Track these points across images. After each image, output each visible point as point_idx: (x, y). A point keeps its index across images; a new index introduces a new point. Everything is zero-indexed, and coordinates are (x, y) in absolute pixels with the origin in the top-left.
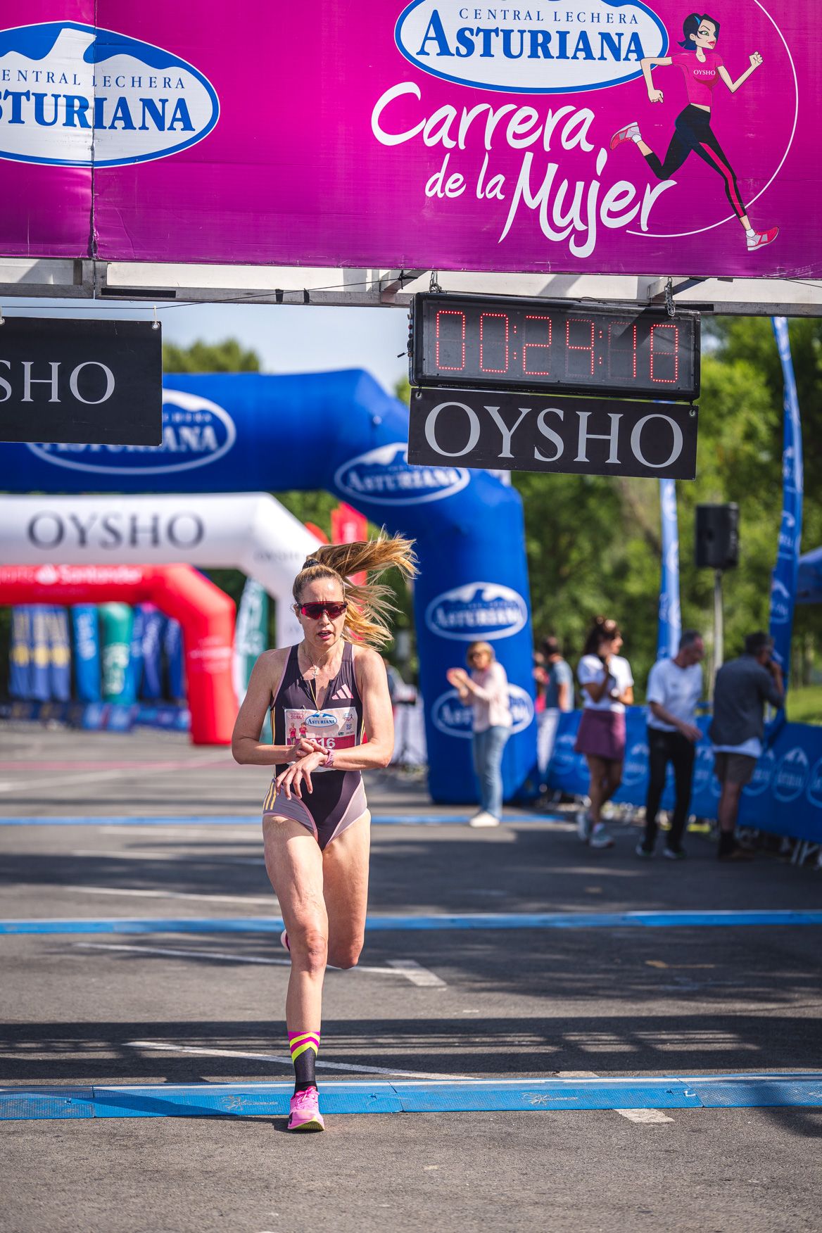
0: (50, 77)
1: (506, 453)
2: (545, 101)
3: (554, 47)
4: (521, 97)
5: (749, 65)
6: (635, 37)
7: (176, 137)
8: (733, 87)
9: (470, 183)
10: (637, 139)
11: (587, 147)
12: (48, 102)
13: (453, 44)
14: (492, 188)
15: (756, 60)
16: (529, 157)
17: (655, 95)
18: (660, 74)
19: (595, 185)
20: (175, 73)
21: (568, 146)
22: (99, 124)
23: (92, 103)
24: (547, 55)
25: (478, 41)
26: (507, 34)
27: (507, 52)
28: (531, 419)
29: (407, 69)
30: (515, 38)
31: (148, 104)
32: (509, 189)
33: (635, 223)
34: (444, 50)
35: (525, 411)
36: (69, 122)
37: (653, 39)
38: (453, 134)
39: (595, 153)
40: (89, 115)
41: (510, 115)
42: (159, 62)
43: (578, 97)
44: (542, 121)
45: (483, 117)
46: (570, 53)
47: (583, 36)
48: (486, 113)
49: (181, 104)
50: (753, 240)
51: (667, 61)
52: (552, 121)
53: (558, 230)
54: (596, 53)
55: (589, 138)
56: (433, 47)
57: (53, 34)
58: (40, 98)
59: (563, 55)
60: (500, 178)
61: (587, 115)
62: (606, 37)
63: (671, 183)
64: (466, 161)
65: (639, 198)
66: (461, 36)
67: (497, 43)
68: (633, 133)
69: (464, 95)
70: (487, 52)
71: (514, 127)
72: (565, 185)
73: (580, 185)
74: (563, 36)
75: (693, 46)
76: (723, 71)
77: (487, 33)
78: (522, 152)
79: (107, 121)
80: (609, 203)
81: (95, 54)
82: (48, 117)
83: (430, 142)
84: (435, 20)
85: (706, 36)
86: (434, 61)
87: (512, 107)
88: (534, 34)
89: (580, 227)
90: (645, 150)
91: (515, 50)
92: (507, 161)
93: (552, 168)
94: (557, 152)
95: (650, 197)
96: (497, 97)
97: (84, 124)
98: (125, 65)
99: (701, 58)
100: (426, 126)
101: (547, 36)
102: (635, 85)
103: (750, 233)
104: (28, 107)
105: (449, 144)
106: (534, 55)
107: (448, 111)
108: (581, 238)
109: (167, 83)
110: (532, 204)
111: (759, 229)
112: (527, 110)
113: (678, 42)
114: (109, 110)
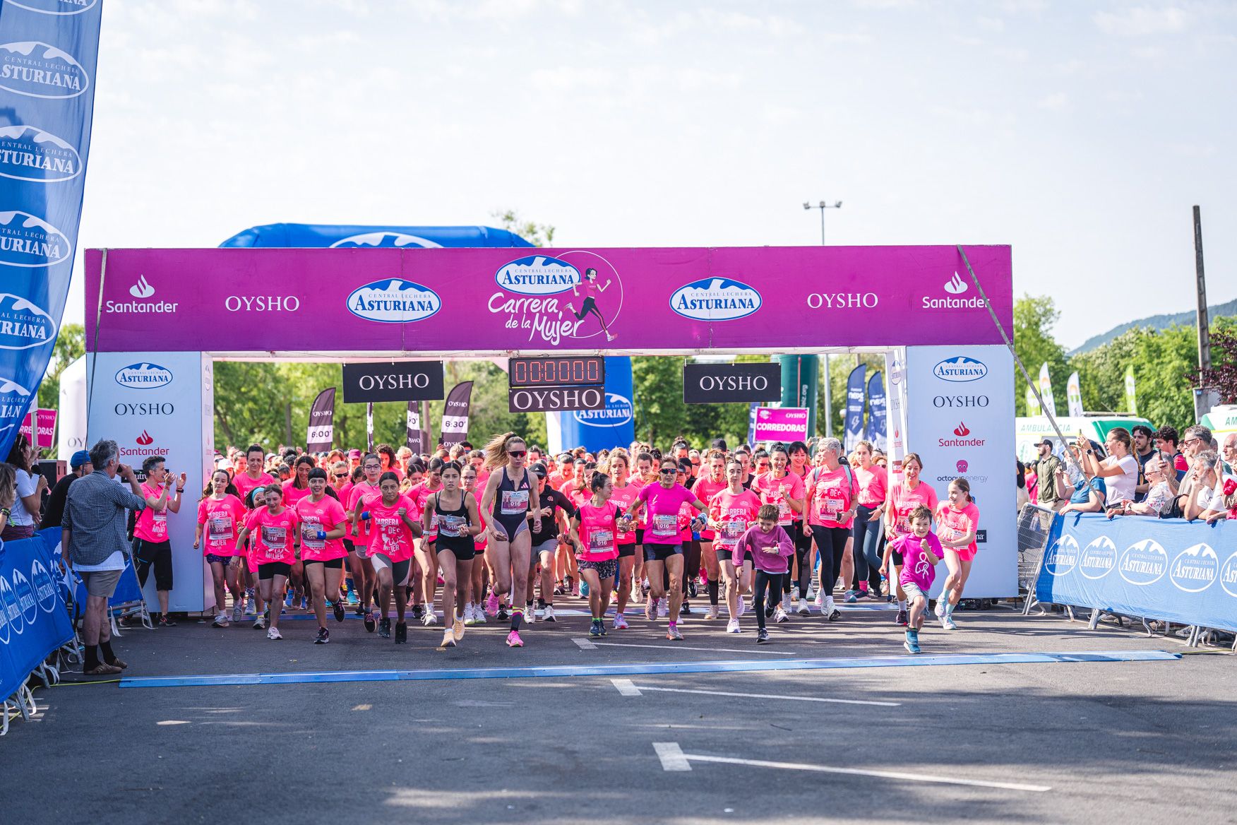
0: (388, 296)
1: (541, 406)
2: (542, 297)
3: (545, 280)
4: (535, 296)
5: (606, 283)
6: (570, 276)
7: (428, 312)
8: (602, 291)
9: (520, 323)
10: (572, 308)
11: (556, 311)
12: (388, 304)
13: (513, 280)
14: (526, 325)
15: (609, 282)
16: (538, 314)
17: (577, 294)
18: (578, 288)
19: (559, 323)
20: (427, 293)
21: (550, 311)
22: (404, 309)
23: (402, 303)
24: (543, 283)
25: (521, 279)
26: (530, 277)
27: (530, 282)
28: (549, 394)
29: (500, 288)
30: (533, 278)
31: (419, 303)
32: (532, 325)
33: (572, 334)
34: (511, 282)
35: (546, 393)
36: (395, 309)
37: (576, 277)
38: (514, 308)
39: (558, 312)
40: (401, 306)
41: (531, 302)
42: (422, 290)
43: (553, 296)
44: (541, 304)
45: (523, 303)
46: (550, 282)
47: (554, 277)
48: (523, 302)
49: (429, 302)
50: (610, 338)
51: (581, 283)
52: (545, 303)
53: (548, 337)
54: (558, 282)
55: (556, 308)
56: (507, 281)
57: (389, 282)
58: (385, 302)
59: (548, 283)
60: (529, 322)
61: (556, 301)
62: (561, 277)
63: (582, 321)
64: (518, 317)
65: (573, 326)
66: (516, 278)
67: (527, 280)
68: (570, 306)
69: (517, 296)
70: (524, 283)
71: (533, 305)
72: (549, 323)
73: (554, 323)
74: (548, 277)
75: (589, 278)
76: (598, 286)
77: (524, 277)
78: (535, 314)
79: (407, 308)
80: (563, 328)
81: (402, 288)
82: (388, 308)
83: (507, 311)
84: (508, 273)
85: (593, 275)
86: (508, 286)
87: (531, 299)
88: (539, 277)
89: (554, 336)
90: (574, 311)
91: (533, 282)
92: (531, 316)
93: (545, 318)
94: (547, 313)
95: (576, 325)
96: (527, 296)
97: (399, 309)
98: (411, 291)
99: (591, 282)
100: (506, 306)
101: (543, 277)
102: (570, 291)
103: (608, 336)
104: (382, 305)
105: (513, 311)
106: (539, 283)
107: (512, 301)
108: (555, 339)
109: (425, 296)
110: (539, 329)
111: (611, 334)
112: (537, 300)
113: (584, 277)
114: (408, 305)
